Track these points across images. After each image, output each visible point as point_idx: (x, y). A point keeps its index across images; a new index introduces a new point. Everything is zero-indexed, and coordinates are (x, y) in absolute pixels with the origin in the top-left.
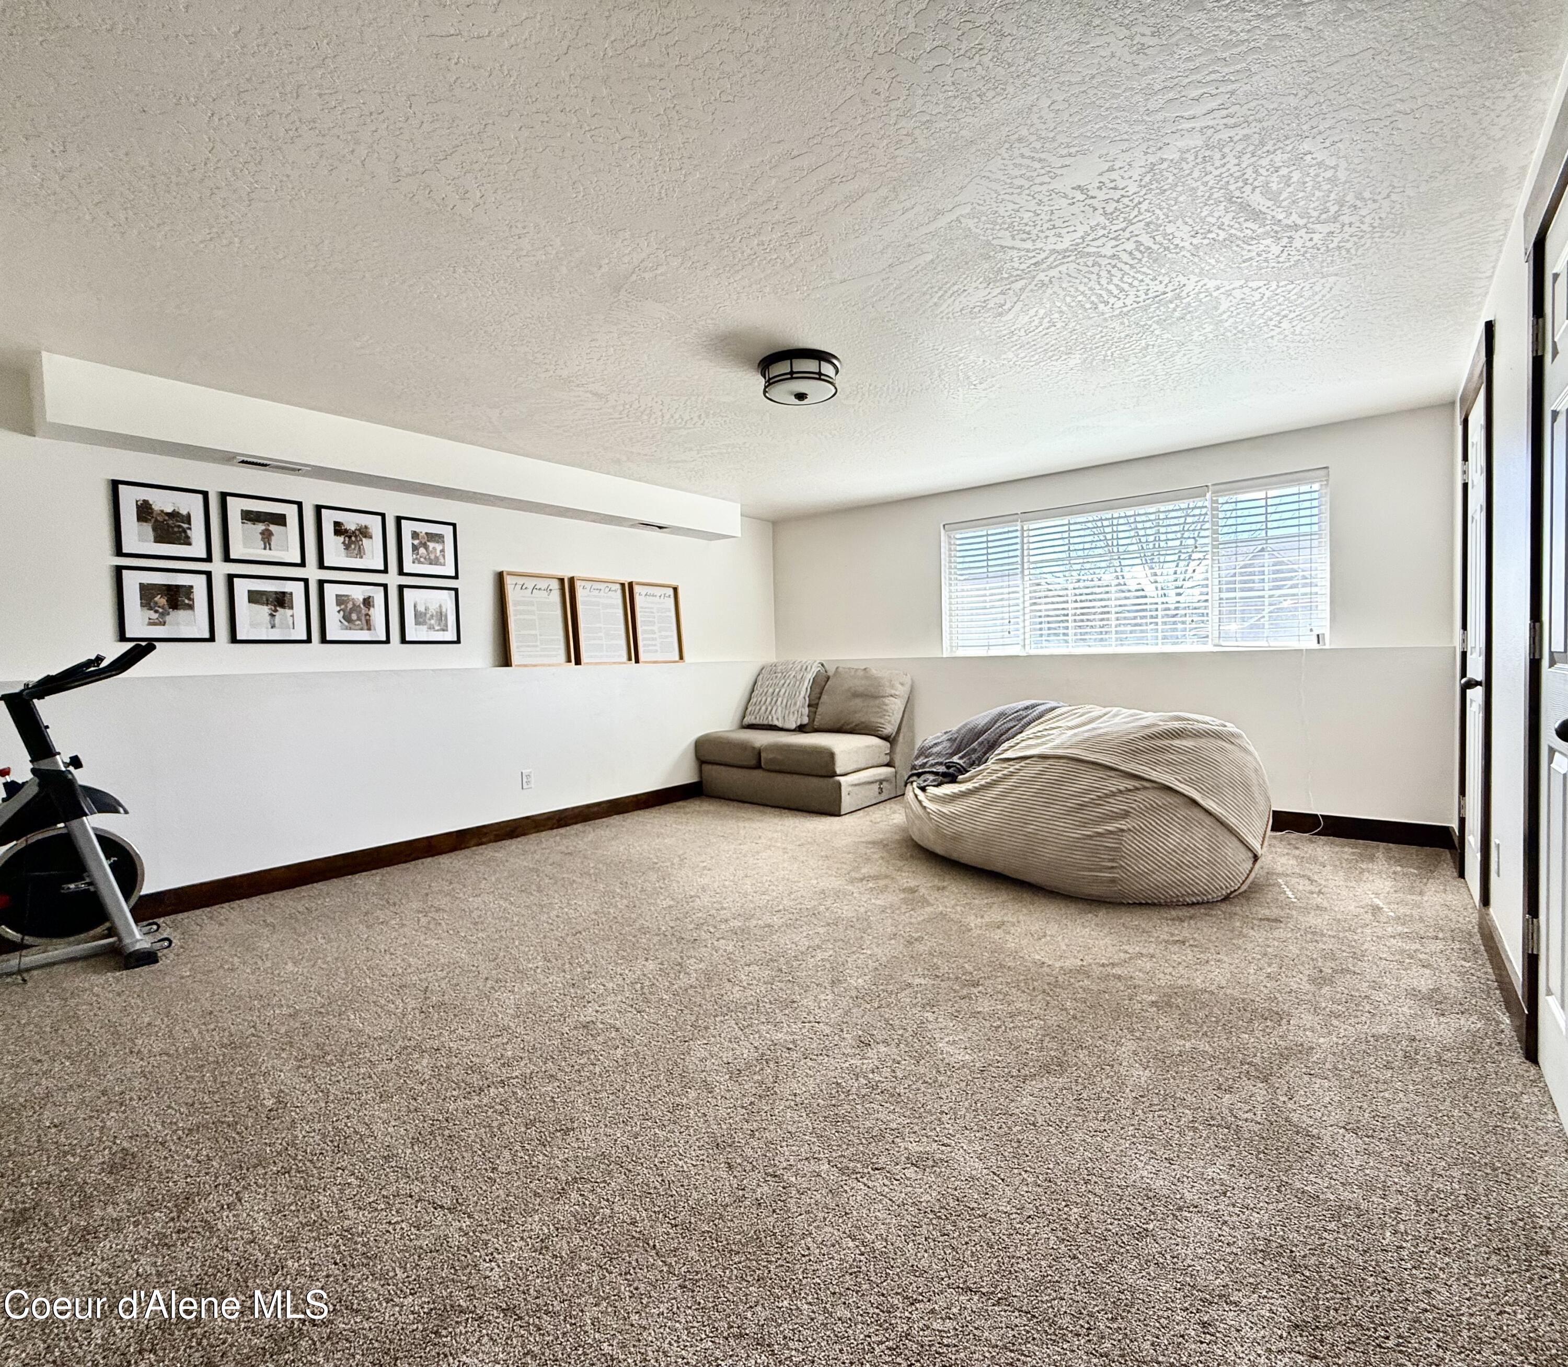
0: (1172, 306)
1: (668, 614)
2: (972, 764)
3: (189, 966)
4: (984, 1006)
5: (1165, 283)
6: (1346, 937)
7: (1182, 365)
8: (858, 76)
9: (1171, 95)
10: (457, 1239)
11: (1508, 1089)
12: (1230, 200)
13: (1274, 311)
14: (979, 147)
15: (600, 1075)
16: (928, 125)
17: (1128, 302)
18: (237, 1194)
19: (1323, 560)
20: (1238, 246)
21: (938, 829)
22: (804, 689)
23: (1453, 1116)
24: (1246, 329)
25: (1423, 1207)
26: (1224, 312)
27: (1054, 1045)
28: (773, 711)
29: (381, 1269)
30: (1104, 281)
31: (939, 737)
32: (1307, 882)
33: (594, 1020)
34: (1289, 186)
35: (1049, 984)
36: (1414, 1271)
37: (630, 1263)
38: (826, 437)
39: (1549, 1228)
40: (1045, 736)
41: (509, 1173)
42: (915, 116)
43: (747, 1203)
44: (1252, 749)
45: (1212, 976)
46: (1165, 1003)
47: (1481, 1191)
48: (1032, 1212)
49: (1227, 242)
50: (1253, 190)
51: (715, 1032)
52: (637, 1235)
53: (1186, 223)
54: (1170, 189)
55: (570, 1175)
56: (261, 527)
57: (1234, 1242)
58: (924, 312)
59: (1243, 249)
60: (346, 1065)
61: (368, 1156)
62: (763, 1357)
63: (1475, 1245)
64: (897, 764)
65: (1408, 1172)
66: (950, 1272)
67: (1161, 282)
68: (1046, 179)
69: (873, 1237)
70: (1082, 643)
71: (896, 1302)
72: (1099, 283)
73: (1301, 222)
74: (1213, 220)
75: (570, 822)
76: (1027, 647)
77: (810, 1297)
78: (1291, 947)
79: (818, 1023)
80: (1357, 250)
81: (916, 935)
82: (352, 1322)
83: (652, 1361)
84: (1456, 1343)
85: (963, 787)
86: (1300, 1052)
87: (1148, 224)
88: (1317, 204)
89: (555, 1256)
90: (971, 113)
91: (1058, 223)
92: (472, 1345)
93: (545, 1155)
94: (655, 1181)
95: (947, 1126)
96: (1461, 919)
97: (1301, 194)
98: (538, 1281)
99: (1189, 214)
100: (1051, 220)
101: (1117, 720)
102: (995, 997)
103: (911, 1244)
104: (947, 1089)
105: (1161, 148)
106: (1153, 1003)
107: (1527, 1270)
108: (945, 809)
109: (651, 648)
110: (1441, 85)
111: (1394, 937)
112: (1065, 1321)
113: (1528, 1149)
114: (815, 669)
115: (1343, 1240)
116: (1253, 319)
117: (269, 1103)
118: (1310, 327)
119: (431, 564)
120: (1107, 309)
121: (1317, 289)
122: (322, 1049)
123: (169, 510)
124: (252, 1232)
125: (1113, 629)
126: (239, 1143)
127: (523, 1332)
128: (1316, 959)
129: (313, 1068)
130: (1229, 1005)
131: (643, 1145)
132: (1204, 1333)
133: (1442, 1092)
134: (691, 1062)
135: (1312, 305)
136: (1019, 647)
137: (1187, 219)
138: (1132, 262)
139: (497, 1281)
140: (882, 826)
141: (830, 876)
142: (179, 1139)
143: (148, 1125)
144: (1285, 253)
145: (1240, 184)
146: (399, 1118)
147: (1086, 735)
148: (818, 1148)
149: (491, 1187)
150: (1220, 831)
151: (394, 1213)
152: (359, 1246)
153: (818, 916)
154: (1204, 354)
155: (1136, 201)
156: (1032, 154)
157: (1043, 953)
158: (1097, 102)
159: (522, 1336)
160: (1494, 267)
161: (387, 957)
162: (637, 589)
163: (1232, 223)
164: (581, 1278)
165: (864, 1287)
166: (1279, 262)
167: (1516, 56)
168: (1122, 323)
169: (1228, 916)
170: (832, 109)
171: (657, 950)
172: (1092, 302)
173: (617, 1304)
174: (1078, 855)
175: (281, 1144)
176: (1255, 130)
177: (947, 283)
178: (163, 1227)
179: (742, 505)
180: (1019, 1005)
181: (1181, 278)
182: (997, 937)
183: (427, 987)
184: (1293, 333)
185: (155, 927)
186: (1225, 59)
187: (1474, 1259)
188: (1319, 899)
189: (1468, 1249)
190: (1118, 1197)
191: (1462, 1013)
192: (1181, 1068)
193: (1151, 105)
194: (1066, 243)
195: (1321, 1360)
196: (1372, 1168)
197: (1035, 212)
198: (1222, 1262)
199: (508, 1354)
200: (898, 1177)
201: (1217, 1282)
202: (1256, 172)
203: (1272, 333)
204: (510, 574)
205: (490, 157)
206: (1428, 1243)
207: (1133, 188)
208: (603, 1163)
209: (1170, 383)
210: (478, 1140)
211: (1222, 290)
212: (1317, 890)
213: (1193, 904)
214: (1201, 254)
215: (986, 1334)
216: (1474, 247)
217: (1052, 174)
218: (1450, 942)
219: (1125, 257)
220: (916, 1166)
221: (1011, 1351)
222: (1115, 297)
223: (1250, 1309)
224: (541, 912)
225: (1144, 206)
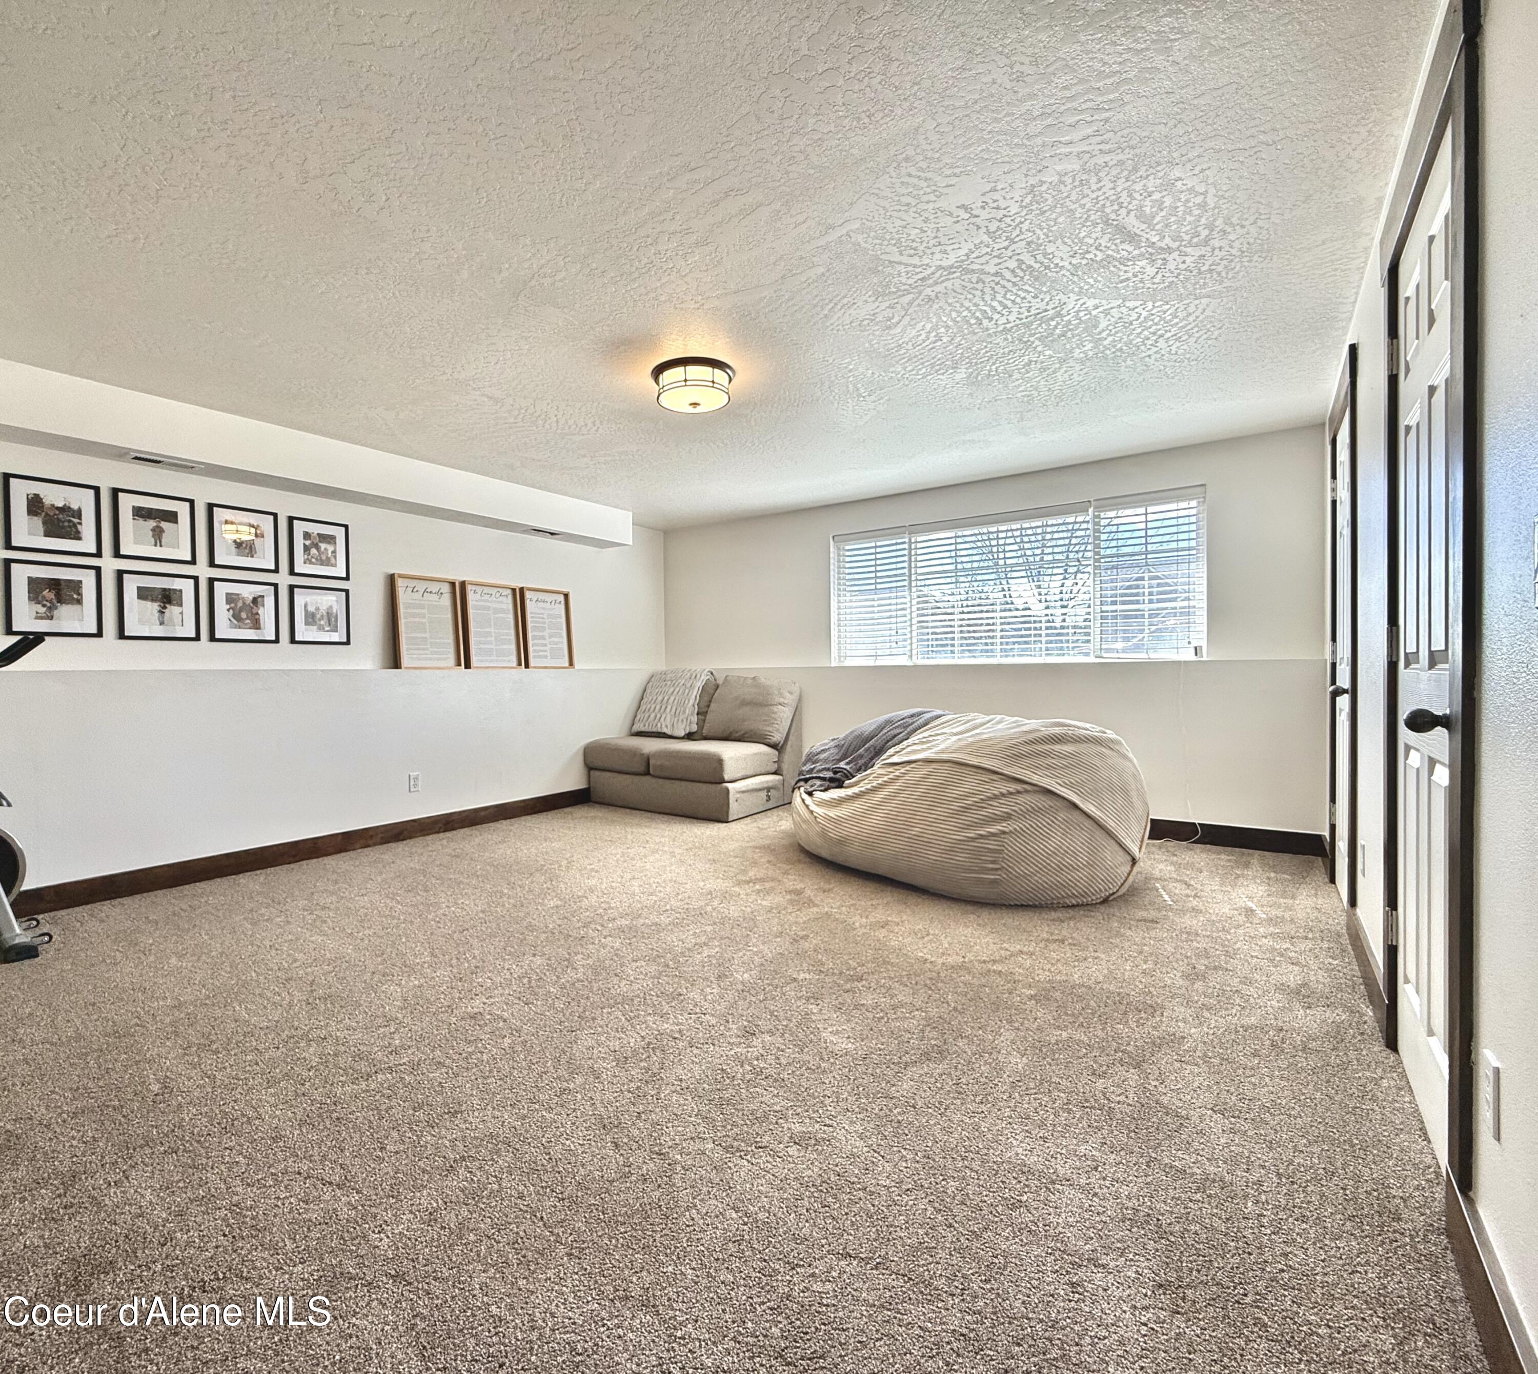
0: (1053, 323)
1: (559, 620)
2: (859, 770)
3: (71, 960)
4: (868, 1000)
5: (1046, 300)
6: (1220, 937)
7: (1064, 382)
8: (753, 94)
9: (1049, 121)
10: (345, 1213)
11: (1368, 1074)
12: (1107, 223)
13: (1150, 330)
14: (869, 166)
15: (488, 1062)
16: (819, 142)
17: (1011, 318)
18: (124, 1172)
19: (1201, 575)
20: (1115, 266)
21: (824, 834)
22: (693, 697)
23: (1315, 1098)
24: (1125, 348)
25: (1284, 1180)
26: (1103, 331)
27: (934, 1034)
28: (662, 719)
29: (270, 1241)
30: (988, 298)
31: (826, 744)
32: (1184, 886)
33: (481, 1010)
34: (1162, 210)
35: (931, 979)
36: (1273, 1237)
37: (517, 1233)
38: (718, 446)
39: (1401, 1198)
40: (930, 742)
41: (397, 1153)
42: (808, 133)
43: (633, 1178)
44: (1131, 755)
45: (1089, 971)
46: (1043, 996)
47: (1339, 1164)
48: (910, 1186)
49: (1105, 263)
50: (1128, 213)
51: (602, 1023)
52: (525, 1208)
53: (1065, 243)
54: (1050, 209)
55: (458, 1154)
56: (152, 523)
57: (1104, 1212)
58: (815, 324)
59: (1119, 270)
60: (233, 1053)
61: (256, 1137)
62: (648, 1317)
63: (1332, 1213)
64: (784, 773)
65: (1271, 1148)
66: (830, 1240)
67: (1042, 300)
68: (932, 197)
69: (756, 1209)
70: (967, 654)
71: (778, 1267)
72: (983, 300)
73: (1175, 245)
74: (1091, 241)
75: (456, 826)
76: (914, 658)
77: (694, 1262)
78: (1166, 946)
79: (705, 1014)
80: (1227, 274)
81: (801, 933)
82: (242, 1288)
83: (540, 1321)
84: (1309, 1299)
85: (850, 792)
86: (1172, 1041)
87: (1029, 244)
88: (1188, 228)
89: (443, 1228)
90: (860, 132)
91: (944, 240)
92: (362, 1308)
93: (434, 1136)
94: (542, 1159)
95: (830, 1108)
96: (1330, 921)
97: (1173, 219)
98: (427, 1250)
99: (1068, 235)
100: (936, 237)
101: (1000, 726)
102: (878, 991)
103: (793, 1215)
104: (830, 1076)
105: (1040, 171)
106: (1031, 997)
107: (1380, 1235)
108: (832, 813)
109: (541, 653)
110: (1300, 119)
111: (1266, 937)
112: (940, 1283)
113: (1384, 1128)
114: (704, 678)
115: (1207, 1209)
116: (1131, 337)
117: (155, 1088)
118: (1185, 347)
119: (322, 565)
120: (991, 325)
121: (1191, 309)
122: (208, 1038)
123: (60, 505)
124: (141, 1207)
125: (999, 641)
126: (126, 1126)
127: (412, 1297)
128: (1190, 957)
129: (199, 1056)
130: (1105, 998)
131: (530, 1126)
132: (1073, 1292)
133: (1305, 1077)
134: (578, 1050)
135: (1187, 325)
136: (906, 657)
137: (1066, 240)
138: (1014, 280)
139: (386, 1251)
140: (771, 832)
141: (717, 878)
142: (64, 1121)
143: (32, 1109)
144: (1160, 275)
145: (1116, 207)
146: (287, 1102)
147: (970, 740)
148: (703, 1129)
149: (379, 1165)
150: (1099, 834)
151: (282, 1189)
152: (248, 1219)
153: (706, 916)
154: (1085, 371)
155: (1017, 221)
156: (919, 174)
157: (925, 951)
158: (980, 126)
159: (411, 1300)
160: (1357, 293)
161: (273, 952)
162: (528, 595)
163: (1109, 245)
164: (469, 1247)
165: (747, 1254)
166: (1154, 284)
167: (1367, 94)
168: (1006, 339)
169: (1106, 917)
170: (728, 124)
171: (544, 947)
172: (977, 318)
173: (505, 1270)
174: (961, 858)
175: (168, 1126)
176: (1128, 156)
177: (837, 295)
178: (49, 1203)
179: (634, 514)
180: (900, 998)
181: (1061, 296)
182: (881, 936)
183: (314, 980)
184: (1170, 353)
185: (35, 923)
186: (1099, 89)
187: (1329, 1225)
188: (1195, 903)
189: (1325, 1216)
190: (994, 1172)
191: (1328, 1006)
192: (1057, 1056)
193: (1031, 130)
194: (951, 260)
195: (1183, 1314)
196: (1237, 1145)
197: (921, 229)
198: (1092, 1230)
199: (398, 1316)
200: (780, 1154)
201: (1087, 1247)
202: (1130, 196)
203: (1149, 353)
204: (401, 576)
205: (398, 161)
206: (1288, 1212)
207: (1014, 209)
208: (492, 1143)
209: (1053, 399)
210: (366, 1122)
211: (1101, 309)
212: (1193, 894)
213: (1073, 906)
214: (1080, 273)
215: (864, 1295)
216: (1338, 273)
217: (937, 193)
218: (1319, 942)
219: (1008, 275)
220: (798, 1144)
221: (889, 1310)
222: (999, 313)
223: (1118, 1271)
224: (429, 912)
225: (1025, 226)
